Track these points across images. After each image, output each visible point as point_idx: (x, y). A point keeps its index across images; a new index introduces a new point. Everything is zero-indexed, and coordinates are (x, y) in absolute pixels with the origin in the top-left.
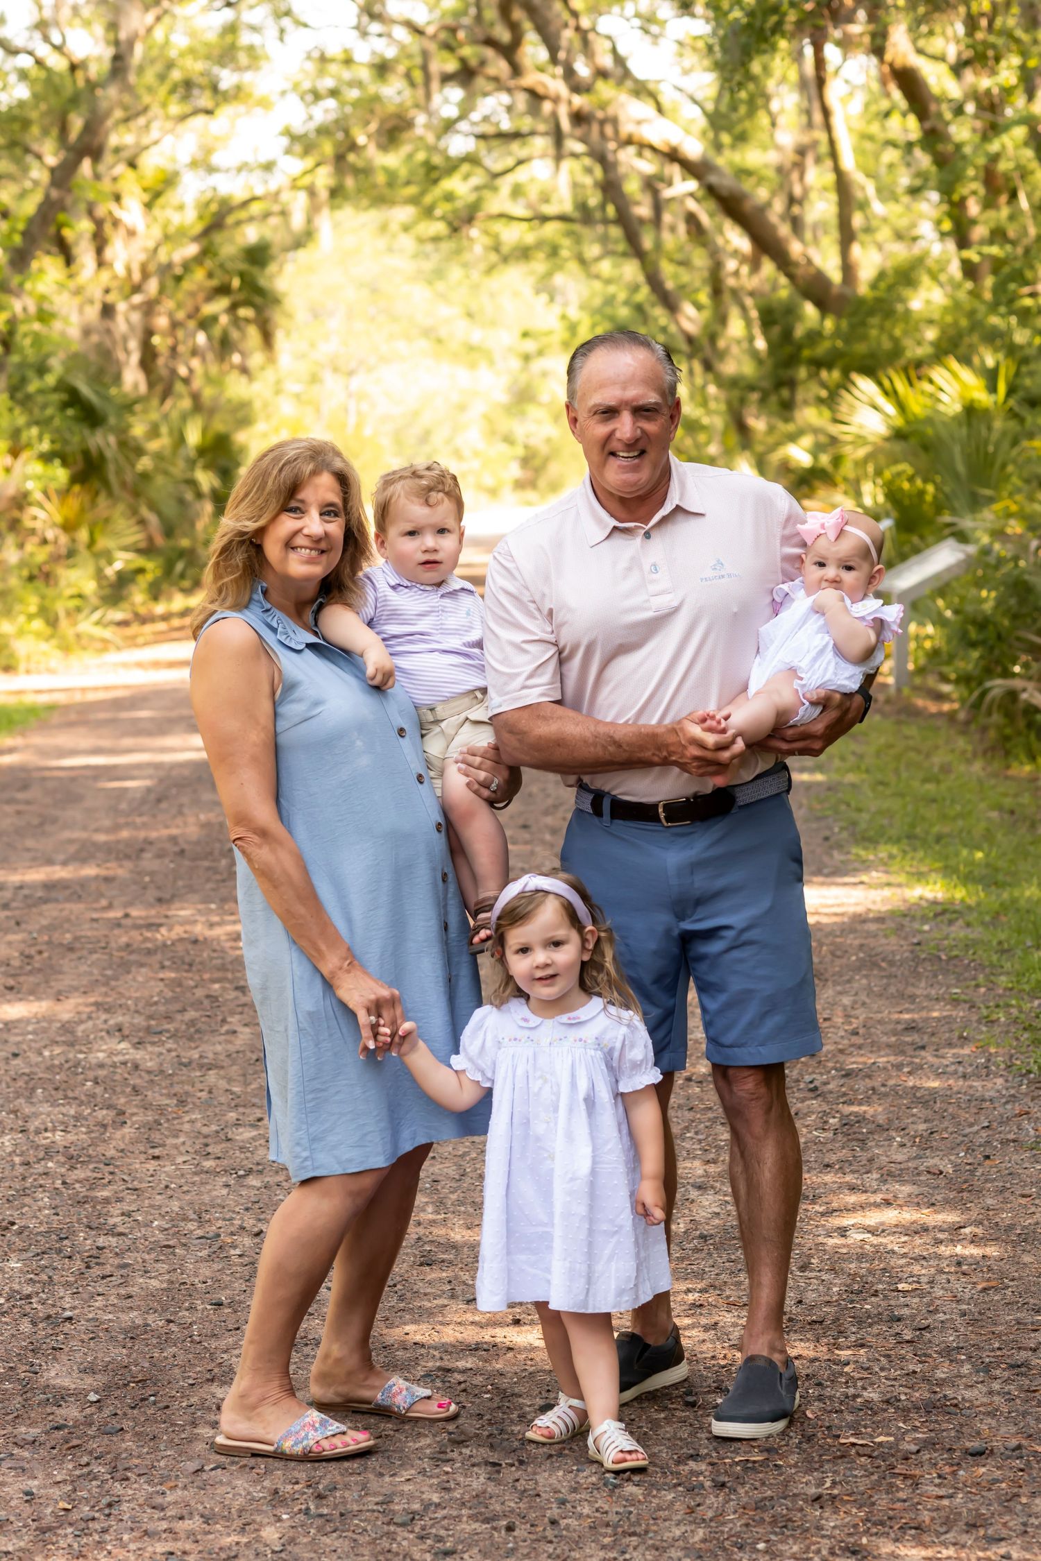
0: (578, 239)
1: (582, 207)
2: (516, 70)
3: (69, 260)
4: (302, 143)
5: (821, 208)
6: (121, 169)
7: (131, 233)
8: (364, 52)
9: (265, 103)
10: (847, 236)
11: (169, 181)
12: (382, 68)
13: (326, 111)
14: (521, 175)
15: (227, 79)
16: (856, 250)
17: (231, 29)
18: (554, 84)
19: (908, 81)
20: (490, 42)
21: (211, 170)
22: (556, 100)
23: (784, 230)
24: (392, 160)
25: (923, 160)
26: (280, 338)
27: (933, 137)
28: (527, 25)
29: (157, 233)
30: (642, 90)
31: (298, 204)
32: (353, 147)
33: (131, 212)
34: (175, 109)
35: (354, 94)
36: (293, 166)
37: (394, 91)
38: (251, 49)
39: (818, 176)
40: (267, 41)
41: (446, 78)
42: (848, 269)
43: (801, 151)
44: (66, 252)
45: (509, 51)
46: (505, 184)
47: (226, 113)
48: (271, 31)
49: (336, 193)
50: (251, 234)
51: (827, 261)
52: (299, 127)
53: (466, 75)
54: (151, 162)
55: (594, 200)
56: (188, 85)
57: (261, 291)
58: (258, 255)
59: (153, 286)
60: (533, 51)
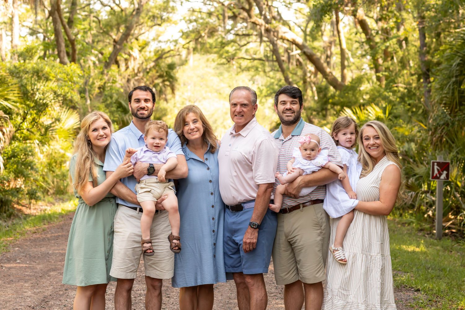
0: (264, 65)
1: (266, 57)
2: (250, 16)
3: (118, 66)
4: (185, 35)
5: (336, 59)
6: (133, 40)
7: (135, 59)
8: (205, 9)
9: (175, 23)
10: (343, 67)
11: (147, 44)
12: (210, 14)
13: (193, 26)
14: (248, 47)
15: (165, 15)
16: (345, 71)
18: (261, 21)
19: (362, 23)
20: (242, 8)
21: (159, 41)
22: (261, 25)
23: (325, 65)
24: (211, 41)
25: (366, 47)
26: (176, 92)
27: (369, 40)
28: (254, 4)
29: (143, 59)
30: (285, 23)
31: (184, 53)
32: (201, 36)
33: (135, 53)
34: (150, 23)
35: (201, 21)
36: (183, 41)
37: (213, 20)
38: (172, 7)
39: (335, 50)
40: (177, 5)
41: (230, 18)
42: (343, 77)
43: (331, 43)
44: (117, 63)
45: (248, 11)
46: (244, 49)
47: (164, 25)
49: (195, 49)
50: (169, 61)
51: (337, 74)
52: (185, 30)
53: (234, 17)
54: (142, 39)
55: (270, 54)
56: (154, 17)
57: (171, 77)
58: (171, 67)
59: (141, 75)
60: (256, 10)
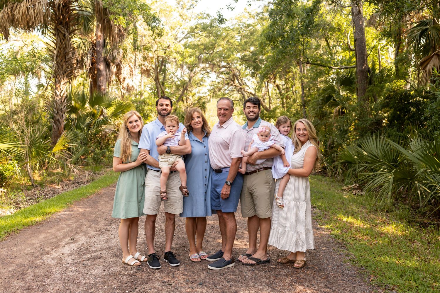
0: (239, 103)
1: (240, 99)
2: (234, 83)
3: (183, 102)
4: (209, 91)
5: (267, 101)
6: (189, 92)
7: (190, 100)
8: (217, 81)
9: (206, 86)
10: (270, 103)
11: (195, 94)
12: (219, 83)
13: (212, 87)
14: (233, 95)
15: (202, 83)
16: (271, 105)
17: (203, 78)
18: (238, 85)
19: (278, 86)
20: (231, 80)
21: (199, 93)
22: (238, 86)
23: (263, 102)
24: (219, 93)
25: (279, 95)
26: (206, 112)
27: (280, 92)
28: (236, 79)
29: (193, 100)
30: (247, 86)
31: (209, 97)
32: (215, 91)
33: (190, 97)
34: (196, 86)
35: (216, 86)
36: (209, 93)
37: (220, 85)
38: (205, 80)
39: (267, 97)
40: (206, 79)
41: (226, 84)
42: (270, 107)
43: (265, 94)
44: (183, 101)
45: (233, 81)
46: (232, 96)
47: (201, 87)
48: (207, 78)
49: (213, 96)
50: (203, 101)
51: (268, 106)
52: (209, 89)
53: (228, 84)
54: (193, 92)
55: (242, 98)
56: (197, 84)
57: (204, 107)
58: (204, 103)
59: (192, 106)
60: (236, 81)
